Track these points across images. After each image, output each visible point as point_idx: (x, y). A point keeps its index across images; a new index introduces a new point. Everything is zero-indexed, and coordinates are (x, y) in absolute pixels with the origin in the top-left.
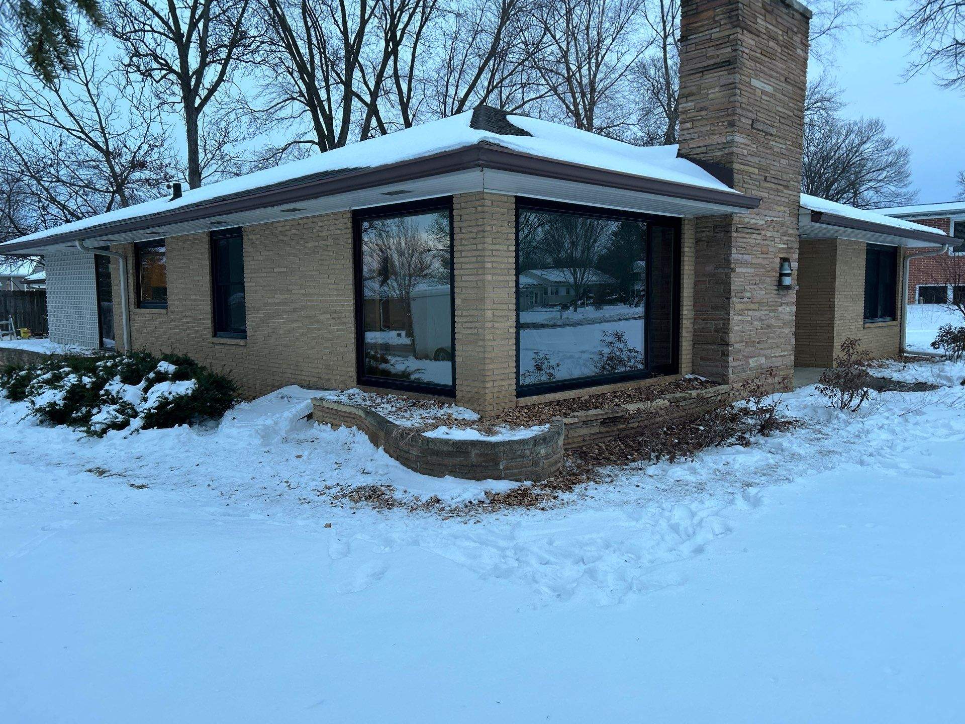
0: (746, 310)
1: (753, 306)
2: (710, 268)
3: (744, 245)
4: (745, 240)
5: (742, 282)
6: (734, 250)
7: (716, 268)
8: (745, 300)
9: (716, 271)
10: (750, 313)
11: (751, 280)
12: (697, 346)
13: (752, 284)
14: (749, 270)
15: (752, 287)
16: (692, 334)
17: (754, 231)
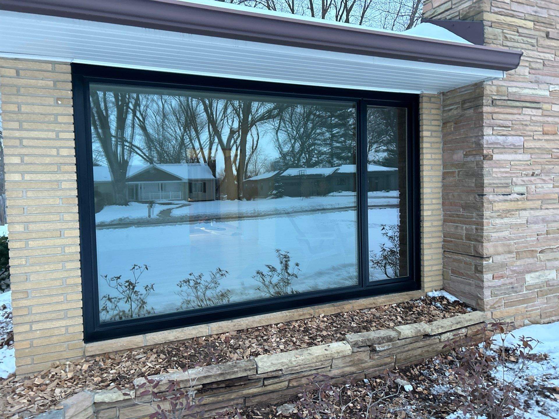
0: (516, 210)
1: (529, 204)
2: (459, 156)
3: (509, 124)
4: (510, 117)
5: (506, 172)
6: (487, 131)
7: (466, 155)
8: (515, 196)
9: (465, 159)
10: (523, 213)
11: (525, 170)
12: (448, 255)
13: (527, 175)
14: (520, 157)
15: (525, 179)
16: (441, 240)
17: (528, 105)
